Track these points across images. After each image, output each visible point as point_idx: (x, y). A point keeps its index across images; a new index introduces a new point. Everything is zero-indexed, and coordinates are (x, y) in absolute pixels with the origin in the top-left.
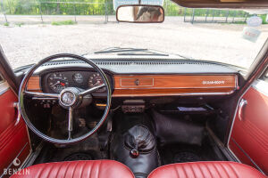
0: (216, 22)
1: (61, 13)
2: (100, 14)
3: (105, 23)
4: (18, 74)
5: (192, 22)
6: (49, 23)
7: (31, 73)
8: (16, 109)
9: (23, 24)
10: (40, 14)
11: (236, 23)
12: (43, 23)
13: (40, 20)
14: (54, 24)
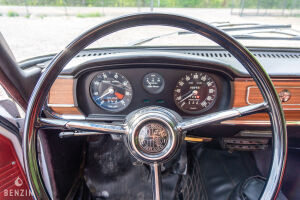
1: (87, 5)
4: (27, 73)
6: (73, 15)
7: (56, 71)
9: (46, 16)
10: (64, 5)
12: (67, 15)
13: (63, 12)
14: (80, 16)
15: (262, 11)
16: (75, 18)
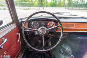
0: (76, 9)
1: (25, 6)
2: (37, 7)
3: (39, 9)
5: (68, 9)
6: (22, 9)
8: (18, 35)
11: (83, 9)
12: (20, 9)
13: (19, 8)
14: (23, 9)
15: (74, 8)
16: (22, 10)
